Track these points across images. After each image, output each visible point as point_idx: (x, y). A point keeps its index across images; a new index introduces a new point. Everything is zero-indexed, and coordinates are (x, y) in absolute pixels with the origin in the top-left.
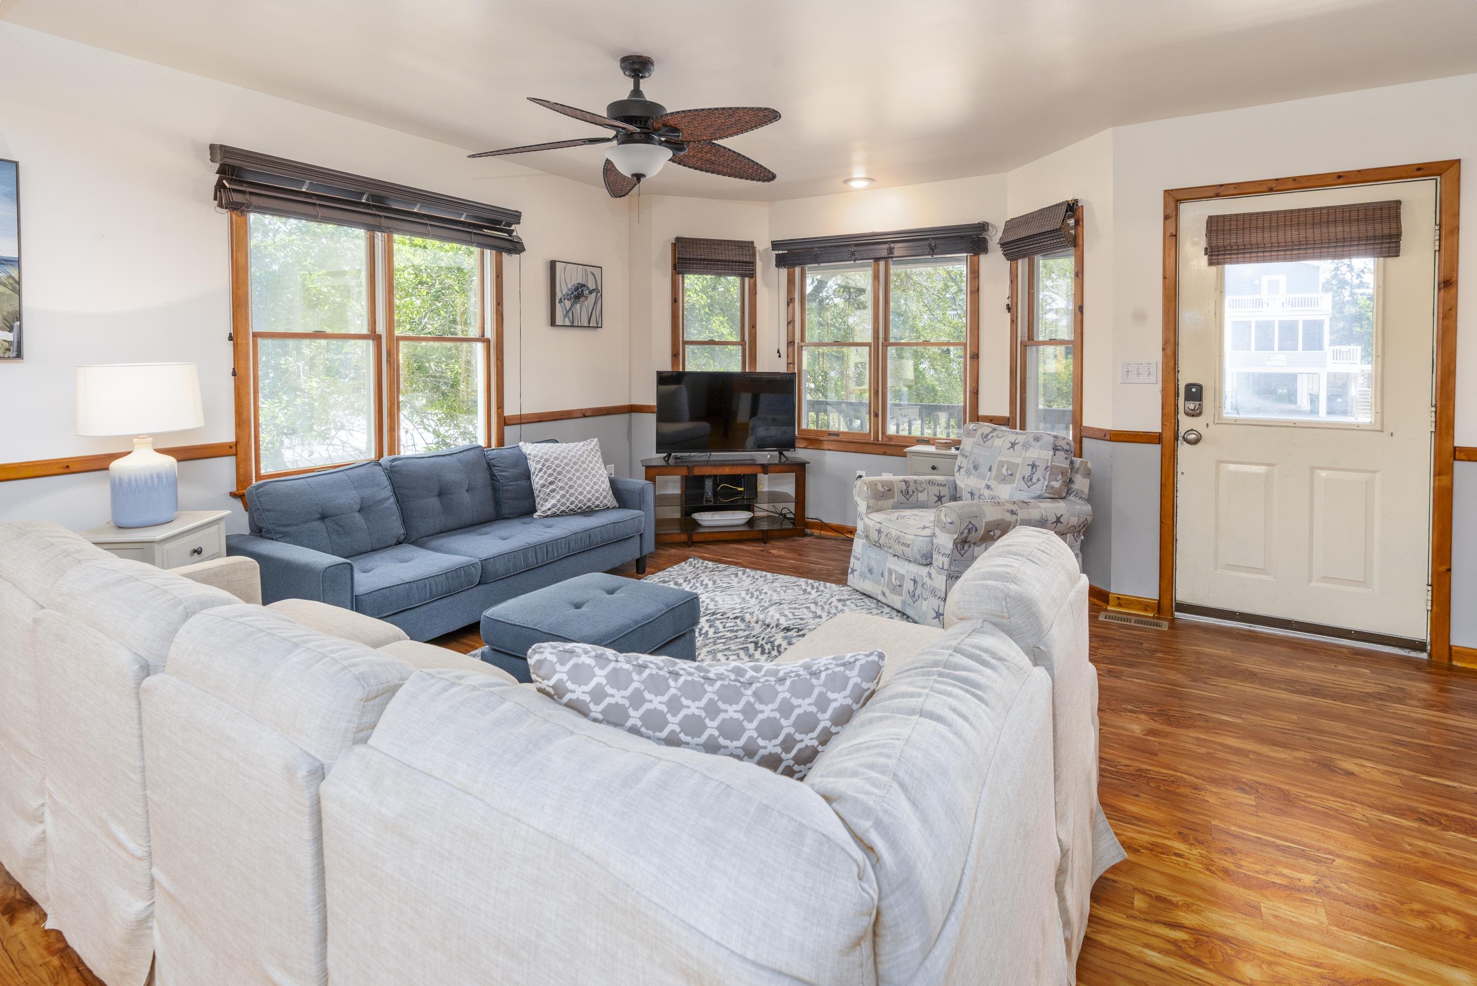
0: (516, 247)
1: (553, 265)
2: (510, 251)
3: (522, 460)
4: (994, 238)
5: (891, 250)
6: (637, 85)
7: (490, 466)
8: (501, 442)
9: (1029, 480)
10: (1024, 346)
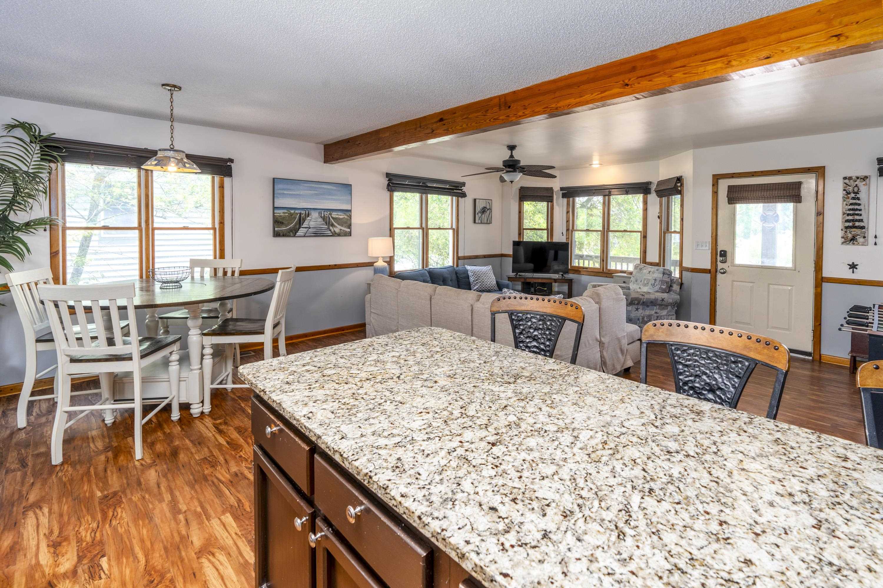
0: (464, 195)
1: (475, 200)
2: (462, 197)
3: (466, 271)
4: (653, 187)
5: (610, 192)
6: (512, 153)
7: (456, 273)
8: (457, 266)
9: (653, 285)
10: (665, 233)
